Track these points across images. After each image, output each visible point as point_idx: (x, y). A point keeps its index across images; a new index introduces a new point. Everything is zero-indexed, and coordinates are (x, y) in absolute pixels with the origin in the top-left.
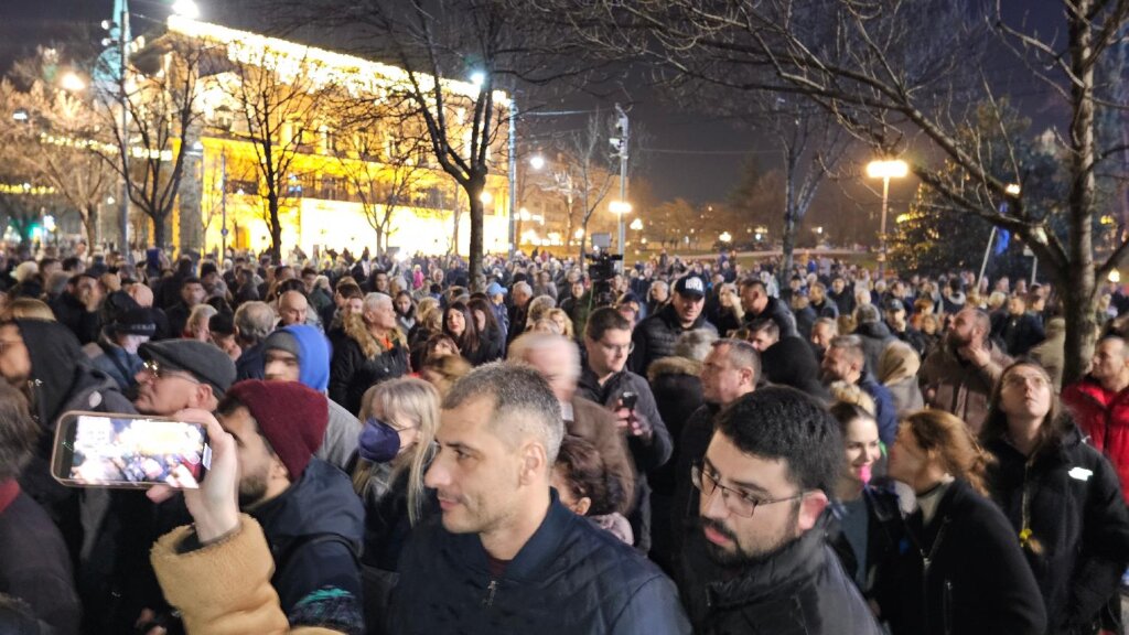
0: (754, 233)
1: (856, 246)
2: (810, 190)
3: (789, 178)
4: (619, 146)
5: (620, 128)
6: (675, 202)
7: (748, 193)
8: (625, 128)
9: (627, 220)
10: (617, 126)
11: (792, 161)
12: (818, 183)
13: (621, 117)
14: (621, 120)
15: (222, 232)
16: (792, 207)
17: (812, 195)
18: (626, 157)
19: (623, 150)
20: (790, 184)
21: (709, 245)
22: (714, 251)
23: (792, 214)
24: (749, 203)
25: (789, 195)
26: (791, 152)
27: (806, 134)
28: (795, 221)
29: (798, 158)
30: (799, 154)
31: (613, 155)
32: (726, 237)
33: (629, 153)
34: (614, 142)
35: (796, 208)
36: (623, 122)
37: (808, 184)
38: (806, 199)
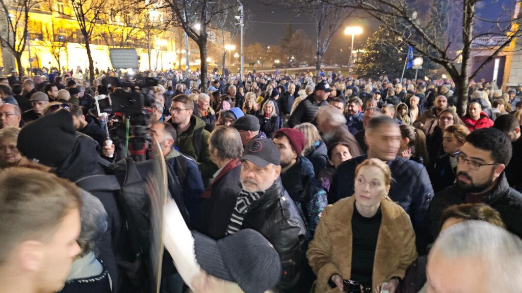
0: (290, 59)
1: (336, 65)
2: (328, 42)
3: (319, 36)
4: (240, 20)
5: (240, 11)
6: (254, 44)
7: (287, 40)
8: (242, 12)
9: (233, 53)
10: (239, 10)
11: (320, 28)
12: (331, 38)
13: (240, 5)
14: (240, 7)
15: (29, 60)
16: (320, 49)
17: (329, 43)
18: (243, 25)
19: (241, 21)
20: (319, 39)
21: (270, 65)
22: (273, 68)
23: (320, 52)
24: (288, 45)
25: (319, 44)
26: (319, 24)
27: (326, 16)
28: (322, 55)
29: (323, 27)
30: (323, 25)
31: (236, 24)
32: (277, 61)
33: (244, 22)
34: (237, 17)
35: (322, 50)
36: (241, 8)
37: (327, 39)
38: (326, 45)
